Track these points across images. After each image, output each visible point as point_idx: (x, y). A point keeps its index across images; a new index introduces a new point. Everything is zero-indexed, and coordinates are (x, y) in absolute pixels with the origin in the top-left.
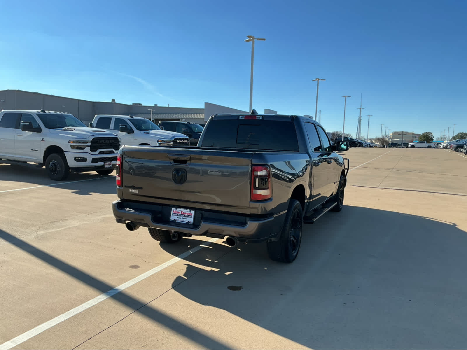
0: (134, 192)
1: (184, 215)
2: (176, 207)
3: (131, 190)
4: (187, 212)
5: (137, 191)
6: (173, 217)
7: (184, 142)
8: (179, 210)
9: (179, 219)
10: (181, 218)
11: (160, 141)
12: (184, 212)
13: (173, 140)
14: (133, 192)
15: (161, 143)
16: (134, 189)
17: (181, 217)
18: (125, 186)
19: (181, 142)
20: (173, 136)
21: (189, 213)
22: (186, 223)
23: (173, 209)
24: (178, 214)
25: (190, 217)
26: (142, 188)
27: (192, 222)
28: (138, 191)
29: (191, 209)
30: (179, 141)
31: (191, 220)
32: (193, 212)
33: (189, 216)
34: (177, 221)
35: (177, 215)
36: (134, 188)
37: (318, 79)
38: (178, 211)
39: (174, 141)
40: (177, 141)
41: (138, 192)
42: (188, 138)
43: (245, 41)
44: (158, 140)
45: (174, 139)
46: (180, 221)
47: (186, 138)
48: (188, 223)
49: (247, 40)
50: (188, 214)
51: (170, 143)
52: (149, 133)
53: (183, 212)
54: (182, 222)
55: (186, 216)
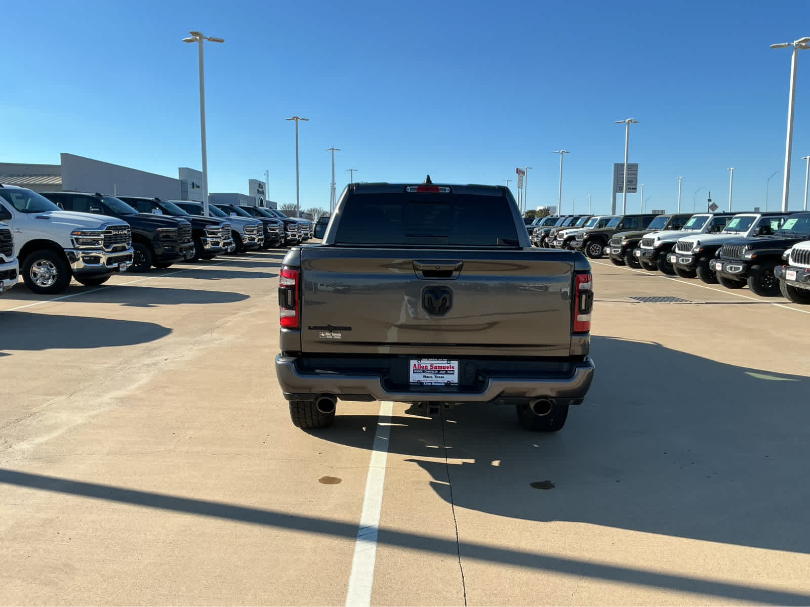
0: (332, 337)
1: (439, 371)
2: (419, 357)
3: (323, 335)
4: (444, 365)
5: (337, 336)
6: (414, 378)
7: (122, 234)
8: (426, 363)
9: (430, 379)
10: (431, 377)
11: (76, 233)
12: (437, 365)
13: (104, 230)
14: (330, 337)
15: (80, 237)
16: (331, 331)
17: (433, 376)
18: (310, 328)
19: (118, 234)
20: (103, 222)
21: (448, 367)
22: (444, 384)
23: (413, 363)
24: (423, 371)
25: (451, 372)
26: (349, 329)
27: (457, 382)
28: (340, 335)
29: (450, 358)
30: (114, 233)
31: (454, 378)
32: (455, 364)
33: (448, 372)
34: (424, 384)
35: (423, 372)
36: (331, 329)
37: (297, 118)
38: (424, 365)
39: (106, 233)
40: (111, 233)
41: (340, 338)
42: (128, 226)
43: (184, 41)
44: (73, 232)
45: (106, 229)
46: (431, 383)
47: (125, 226)
48: (448, 385)
49: (189, 38)
50: (444, 367)
51: (99, 236)
52: (47, 218)
53: (434, 365)
54: (435, 384)
55: (441, 372)
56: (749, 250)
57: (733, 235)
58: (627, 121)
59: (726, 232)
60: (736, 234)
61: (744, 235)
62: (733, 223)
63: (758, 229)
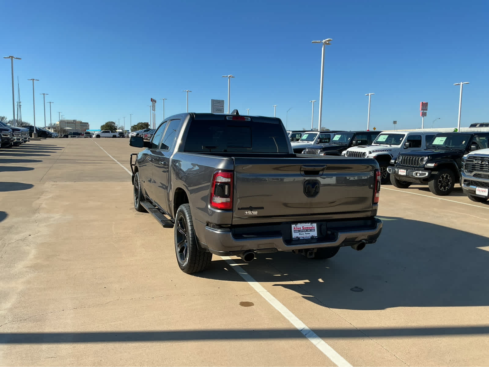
0: (252, 214)
1: (307, 230)
2: (296, 223)
3: (246, 213)
4: (309, 226)
5: (255, 213)
6: (295, 235)
8: (300, 226)
9: (303, 235)
10: (303, 234)
12: (306, 227)
14: (250, 214)
16: (251, 210)
17: (304, 233)
18: (239, 209)
21: (311, 227)
22: (310, 238)
23: (293, 226)
24: (299, 230)
25: (313, 230)
26: (262, 208)
27: (316, 236)
28: (257, 212)
29: (312, 222)
31: (315, 234)
32: (315, 225)
33: (312, 230)
34: (300, 238)
35: (299, 232)
36: (251, 209)
37: (12, 57)
38: (299, 227)
41: (256, 214)
46: (304, 237)
48: (312, 238)
50: (309, 227)
53: (304, 227)
54: (306, 238)
55: (308, 230)
56: (321, 151)
57: (306, 143)
58: (228, 76)
59: (302, 141)
60: (308, 142)
61: (312, 143)
62: (305, 137)
63: (319, 140)
